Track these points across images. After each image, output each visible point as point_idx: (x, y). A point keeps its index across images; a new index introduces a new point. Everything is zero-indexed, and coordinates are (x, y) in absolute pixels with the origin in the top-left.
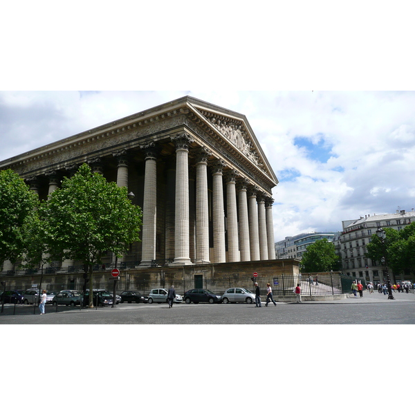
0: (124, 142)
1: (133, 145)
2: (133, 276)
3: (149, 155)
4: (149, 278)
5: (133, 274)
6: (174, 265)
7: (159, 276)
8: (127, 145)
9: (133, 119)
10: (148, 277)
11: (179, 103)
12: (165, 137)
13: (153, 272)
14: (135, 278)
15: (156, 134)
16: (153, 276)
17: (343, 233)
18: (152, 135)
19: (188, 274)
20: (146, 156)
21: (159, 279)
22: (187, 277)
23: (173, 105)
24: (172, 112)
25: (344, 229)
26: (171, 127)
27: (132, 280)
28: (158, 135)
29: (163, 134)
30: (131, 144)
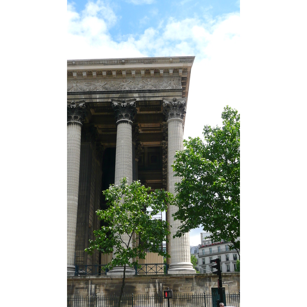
0: (79, 90)
1: (98, 99)
2: (102, 288)
3: (127, 116)
4: (135, 292)
5: (103, 284)
6: (177, 273)
7: (152, 289)
8: (87, 96)
9: (105, 64)
10: (132, 289)
11: (181, 62)
12: (152, 99)
13: (140, 283)
14: (106, 290)
15: (139, 92)
16: (140, 289)
17: (202, 247)
18: (131, 92)
19: (202, 286)
20: (121, 116)
21: (152, 293)
22: (200, 291)
23: (171, 62)
24: (166, 71)
25: (202, 242)
26: (161, 88)
27: (101, 293)
28: (142, 95)
29: (148, 95)
30: (93, 96)
